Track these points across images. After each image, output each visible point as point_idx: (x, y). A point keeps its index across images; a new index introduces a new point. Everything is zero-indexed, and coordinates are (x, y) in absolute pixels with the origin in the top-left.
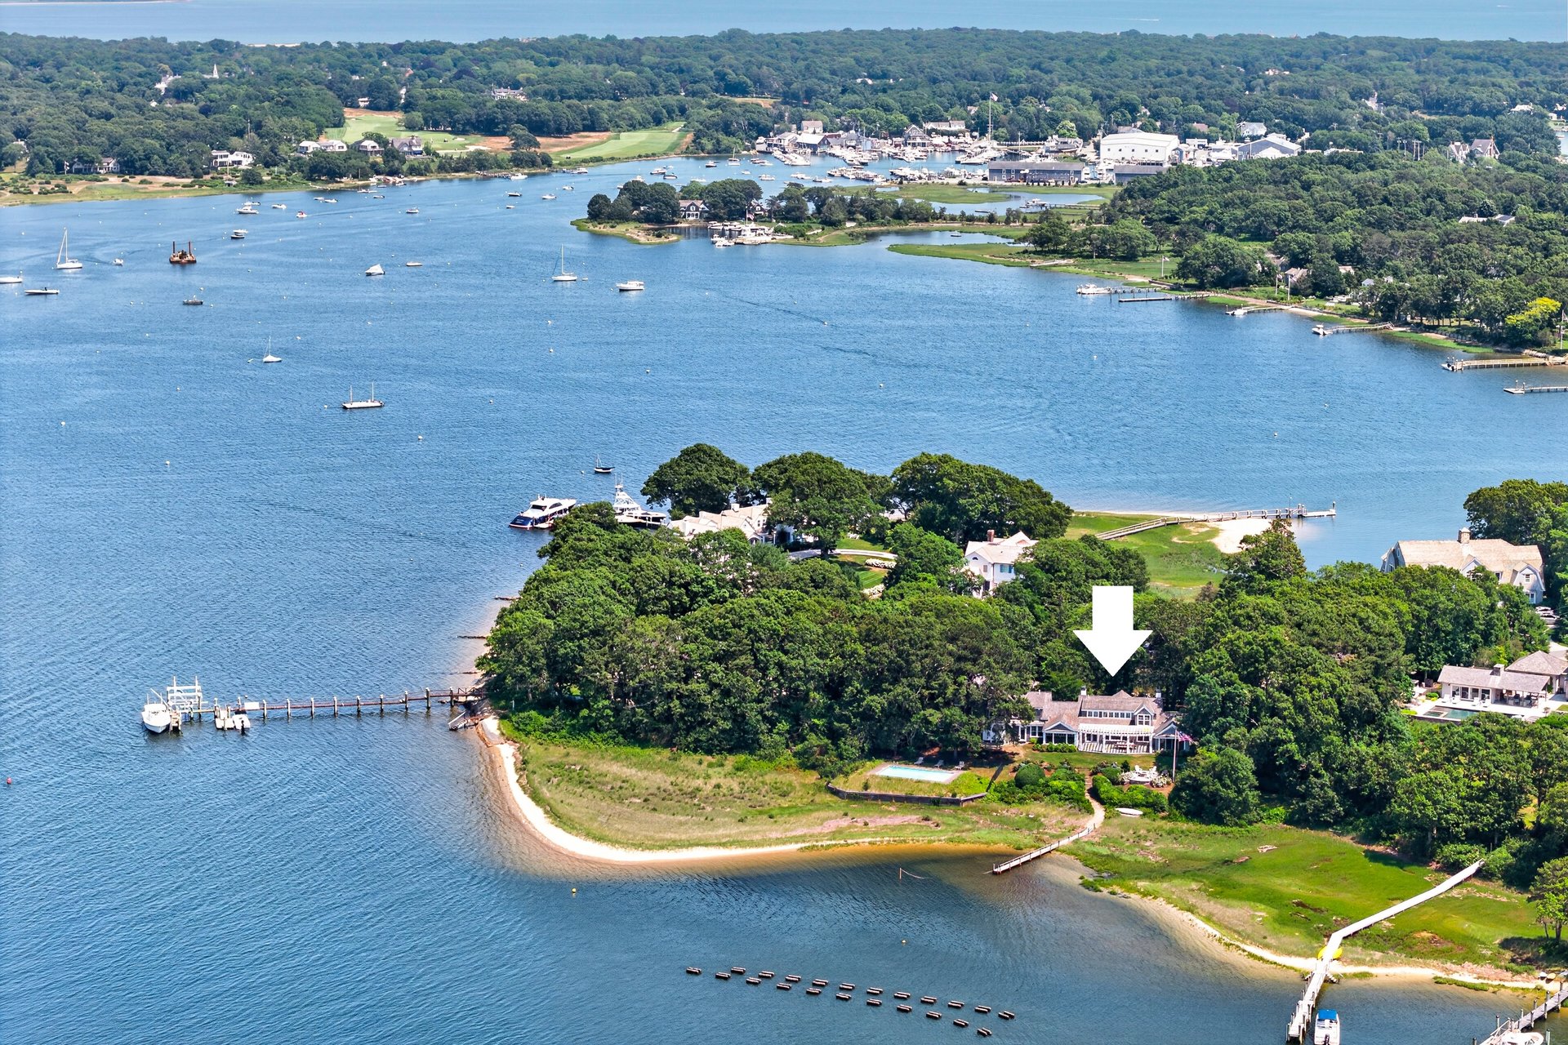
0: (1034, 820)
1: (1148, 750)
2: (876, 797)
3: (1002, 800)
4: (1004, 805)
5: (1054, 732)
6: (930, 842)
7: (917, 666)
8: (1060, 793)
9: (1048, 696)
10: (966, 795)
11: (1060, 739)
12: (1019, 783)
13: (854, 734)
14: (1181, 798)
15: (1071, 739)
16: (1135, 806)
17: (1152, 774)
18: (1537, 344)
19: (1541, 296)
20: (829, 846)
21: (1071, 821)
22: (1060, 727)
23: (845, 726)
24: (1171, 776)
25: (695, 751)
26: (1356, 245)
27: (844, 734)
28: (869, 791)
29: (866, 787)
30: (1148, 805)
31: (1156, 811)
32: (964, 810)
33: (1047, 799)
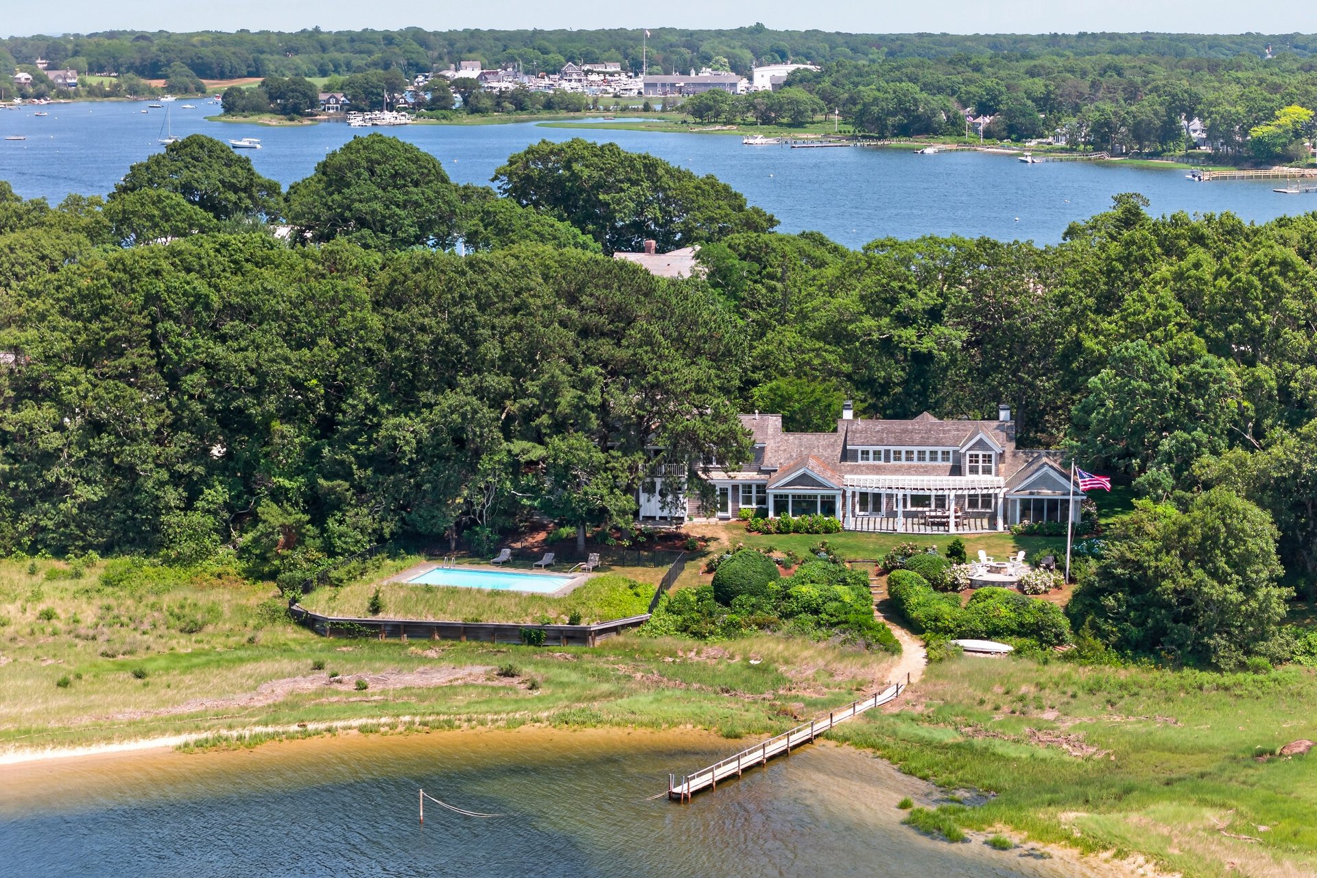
0: (762, 669)
1: (993, 525)
2: (397, 629)
3: (684, 629)
4: (690, 642)
5: (790, 491)
6: (511, 724)
7: (493, 350)
8: (816, 612)
9: (775, 421)
10: (603, 619)
11: (804, 505)
12: (723, 594)
13: (360, 503)
14: (1102, 611)
15: (829, 508)
16: (993, 633)
17: (1017, 568)
18: (1287, 159)
19: (1289, 104)
20: (257, 739)
21: (849, 669)
22: (804, 480)
23: (341, 485)
24: (1061, 568)
25: (33, 550)
26: (1049, 93)
27: (338, 504)
28: (381, 617)
29: (375, 608)
30: (1022, 631)
31: (1044, 642)
32: (598, 654)
33: (789, 624)
